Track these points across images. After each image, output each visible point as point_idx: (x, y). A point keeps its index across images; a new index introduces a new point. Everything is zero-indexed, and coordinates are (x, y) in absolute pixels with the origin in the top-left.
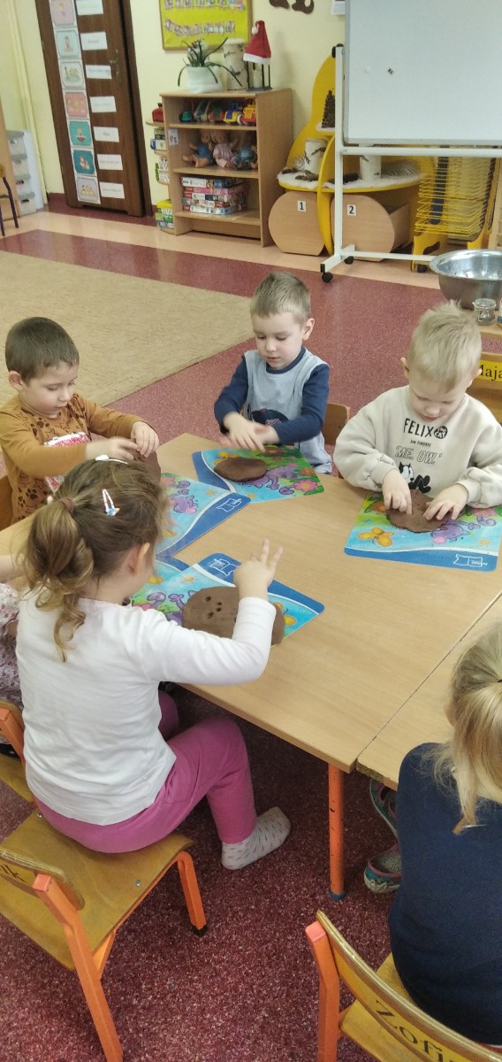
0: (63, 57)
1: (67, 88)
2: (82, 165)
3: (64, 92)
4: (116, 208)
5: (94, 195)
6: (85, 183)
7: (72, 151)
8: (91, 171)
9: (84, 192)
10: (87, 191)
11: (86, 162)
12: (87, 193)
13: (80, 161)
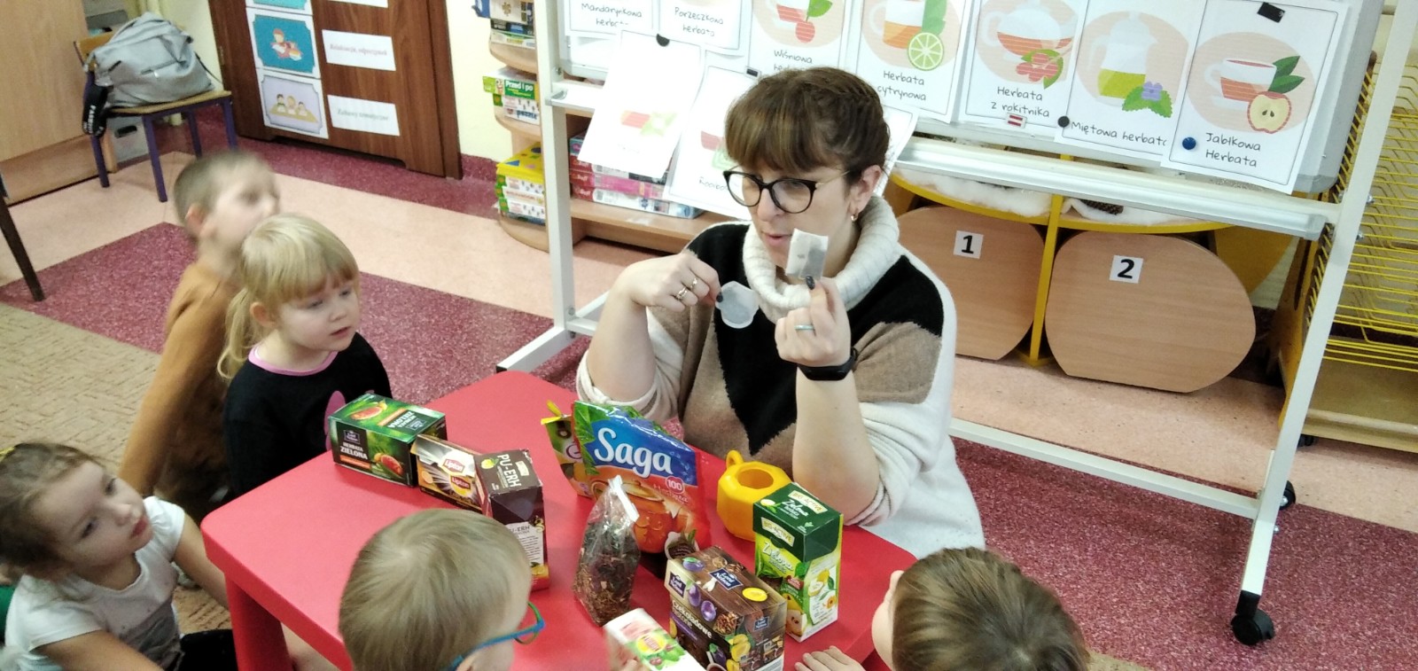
2: (277, 47)
4: (372, 152)
5: (310, 118)
6: (287, 90)
7: (251, 15)
8: (303, 66)
9: (281, 109)
10: (292, 107)
11: (293, 46)
12: (292, 112)
13: (273, 40)
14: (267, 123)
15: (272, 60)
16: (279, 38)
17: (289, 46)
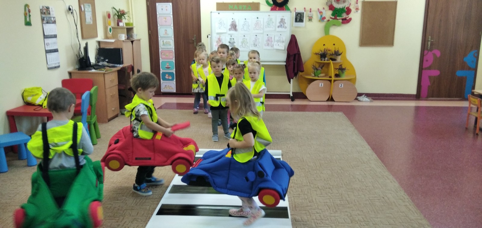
0: (161, 37)
1: (162, 48)
2: (167, 77)
3: (160, 50)
4: (185, 93)
5: (172, 89)
6: (167, 84)
7: (161, 72)
8: (172, 80)
9: (166, 88)
10: (168, 87)
11: (170, 76)
12: (168, 88)
13: (166, 76)
14: (162, 91)
15: (164, 79)
16: (167, 75)
17: (169, 77)
